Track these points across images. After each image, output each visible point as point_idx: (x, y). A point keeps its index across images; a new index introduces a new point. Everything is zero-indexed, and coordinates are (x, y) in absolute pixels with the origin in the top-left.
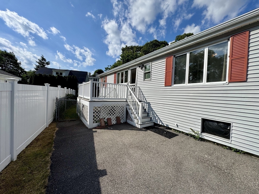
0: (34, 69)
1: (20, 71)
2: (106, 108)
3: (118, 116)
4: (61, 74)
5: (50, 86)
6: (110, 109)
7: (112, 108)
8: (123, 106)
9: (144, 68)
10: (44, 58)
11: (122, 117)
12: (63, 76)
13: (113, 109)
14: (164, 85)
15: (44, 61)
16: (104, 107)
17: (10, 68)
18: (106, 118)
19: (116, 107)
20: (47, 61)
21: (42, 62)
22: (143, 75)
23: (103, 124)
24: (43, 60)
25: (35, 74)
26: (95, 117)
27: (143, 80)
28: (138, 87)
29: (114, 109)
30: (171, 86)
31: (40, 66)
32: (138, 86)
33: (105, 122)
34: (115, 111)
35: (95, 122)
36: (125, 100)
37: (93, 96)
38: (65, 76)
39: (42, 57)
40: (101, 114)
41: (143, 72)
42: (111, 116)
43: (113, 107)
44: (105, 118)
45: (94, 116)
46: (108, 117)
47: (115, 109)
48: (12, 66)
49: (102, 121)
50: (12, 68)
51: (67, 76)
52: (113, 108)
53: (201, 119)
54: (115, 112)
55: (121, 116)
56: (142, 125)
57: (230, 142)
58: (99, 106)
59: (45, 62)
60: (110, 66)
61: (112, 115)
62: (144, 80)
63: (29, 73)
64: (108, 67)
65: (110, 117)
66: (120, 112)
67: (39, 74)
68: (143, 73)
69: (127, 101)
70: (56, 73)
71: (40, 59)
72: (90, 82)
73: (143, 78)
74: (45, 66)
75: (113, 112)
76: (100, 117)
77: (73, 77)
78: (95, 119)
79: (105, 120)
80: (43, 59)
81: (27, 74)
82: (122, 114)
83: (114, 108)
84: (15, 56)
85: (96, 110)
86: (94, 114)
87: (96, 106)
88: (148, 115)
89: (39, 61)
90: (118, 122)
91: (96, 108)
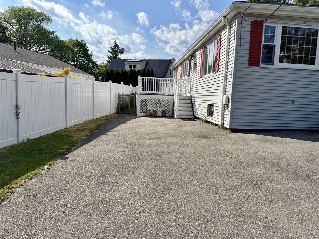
0: (106, 62)
1: (92, 65)
2: (151, 101)
3: (165, 109)
4: (135, 67)
5: (112, 82)
6: (156, 102)
7: (157, 101)
8: (169, 100)
9: (194, 59)
10: (117, 44)
11: (169, 111)
12: (137, 71)
13: (158, 102)
14: (199, 77)
15: (117, 48)
16: (150, 99)
17: (81, 62)
18: (152, 110)
19: (161, 100)
20: (120, 49)
21: (115, 51)
22: (193, 67)
23: (148, 114)
24: (115, 48)
25: (106, 70)
26: (143, 108)
31: (112, 57)
32: (191, 79)
33: (151, 113)
35: (142, 112)
38: (139, 70)
39: (115, 42)
40: (148, 106)
41: (193, 63)
44: (151, 110)
45: (141, 107)
46: (154, 109)
47: (161, 103)
48: (83, 58)
49: (148, 112)
50: (84, 61)
51: (141, 70)
52: (158, 101)
53: (207, 105)
54: (161, 105)
55: (167, 110)
56: (178, 116)
57: (212, 119)
58: (146, 99)
59: (118, 50)
62: (194, 72)
63: (101, 67)
65: (156, 110)
66: (166, 105)
67: (111, 69)
68: (193, 65)
69: (173, 95)
70: (129, 65)
71: (112, 47)
73: (193, 70)
74: (118, 55)
75: (159, 105)
76: (147, 108)
78: (142, 110)
79: (151, 112)
80: (116, 46)
81: (99, 69)
82: (169, 108)
83: (160, 101)
84: (86, 45)
85: (143, 101)
86: (141, 105)
87: (143, 98)
88: (193, 110)
89: (111, 49)
90: (164, 115)
91: (143, 100)
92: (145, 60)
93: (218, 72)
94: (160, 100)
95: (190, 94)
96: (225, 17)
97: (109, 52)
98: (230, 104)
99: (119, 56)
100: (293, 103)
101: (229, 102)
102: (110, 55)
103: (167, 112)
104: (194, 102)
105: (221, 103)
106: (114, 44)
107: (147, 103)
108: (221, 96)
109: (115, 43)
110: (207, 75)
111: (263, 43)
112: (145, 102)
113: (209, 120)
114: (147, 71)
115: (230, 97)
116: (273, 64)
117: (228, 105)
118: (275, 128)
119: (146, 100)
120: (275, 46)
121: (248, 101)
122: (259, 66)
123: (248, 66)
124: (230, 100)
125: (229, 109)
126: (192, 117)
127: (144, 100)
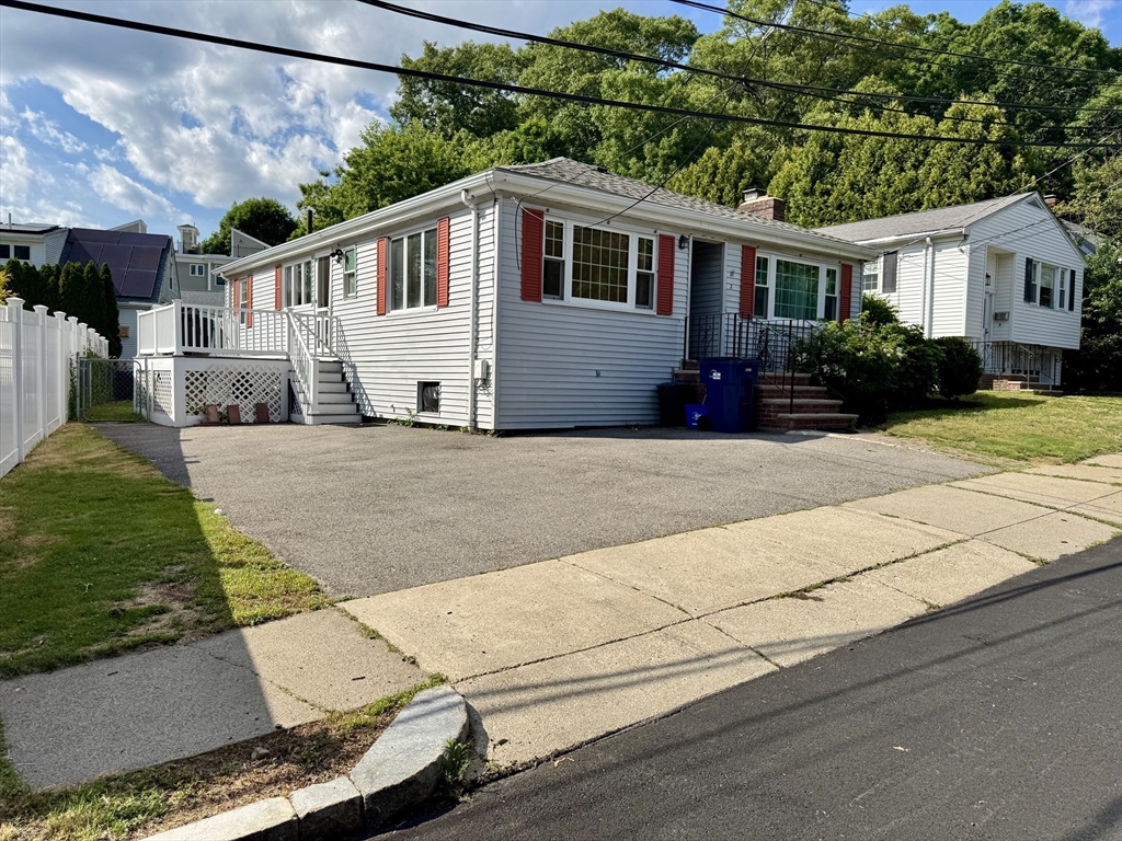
2: (221, 376)
3: (263, 402)
4: (24, 252)
6: (234, 381)
7: (239, 377)
8: (277, 374)
9: (343, 261)
11: (276, 406)
13: (243, 381)
14: (375, 313)
16: (217, 373)
18: (224, 405)
19: (252, 374)
22: (342, 281)
23: (214, 418)
26: (192, 400)
27: (342, 297)
28: (336, 317)
29: (247, 381)
30: (384, 314)
32: (335, 314)
33: (220, 413)
34: (251, 385)
35: (191, 412)
36: (285, 357)
37: (184, 344)
40: (209, 392)
41: (341, 271)
42: (238, 401)
43: (244, 373)
44: (220, 405)
45: (188, 396)
46: (229, 402)
47: (251, 382)
49: (210, 410)
52: (243, 377)
53: (415, 383)
54: (250, 389)
55: (272, 402)
56: (313, 417)
57: (437, 416)
58: (202, 371)
60: (334, 175)
61: (241, 397)
62: (346, 297)
64: (323, 178)
65: (235, 404)
66: (268, 390)
68: (342, 276)
69: (288, 360)
72: (173, 305)
73: (342, 292)
75: (246, 389)
76: (205, 400)
77: (92, 269)
78: (192, 404)
79: (220, 410)
82: (276, 398)
83: (247, 377)
85: (192, 379)
86: (188, 392)
87: (192, 370)
88: (353, 399)
90: (262, 417)
91: (192, 375)
92: (56, 228)
93: (447, 306)
94: (248, 374)
95: (336, 356)
96: (467, 191)
98: (492, 378)
100: (598, 376)
101: (488, 374)
103: (272, 410)
104: (356, 377)
105: (468, 377)
107: (205, 384)
108: (469, 363)
110: (405, 310)
111: (544, 255)
112: (201, 379)
113: (423, 420)
114: (88, 272)
115: (492, 363)
116: (562, 299)
117: (485, 381)
118: (572, 426)
119: (202, 375)
120: (564, 262)
121: (525, 371)
122: (540, 301)
123: (520, 300)
124: (493, 370)
125: (492, 389)
126: (357, 419)
127: (197, 375)
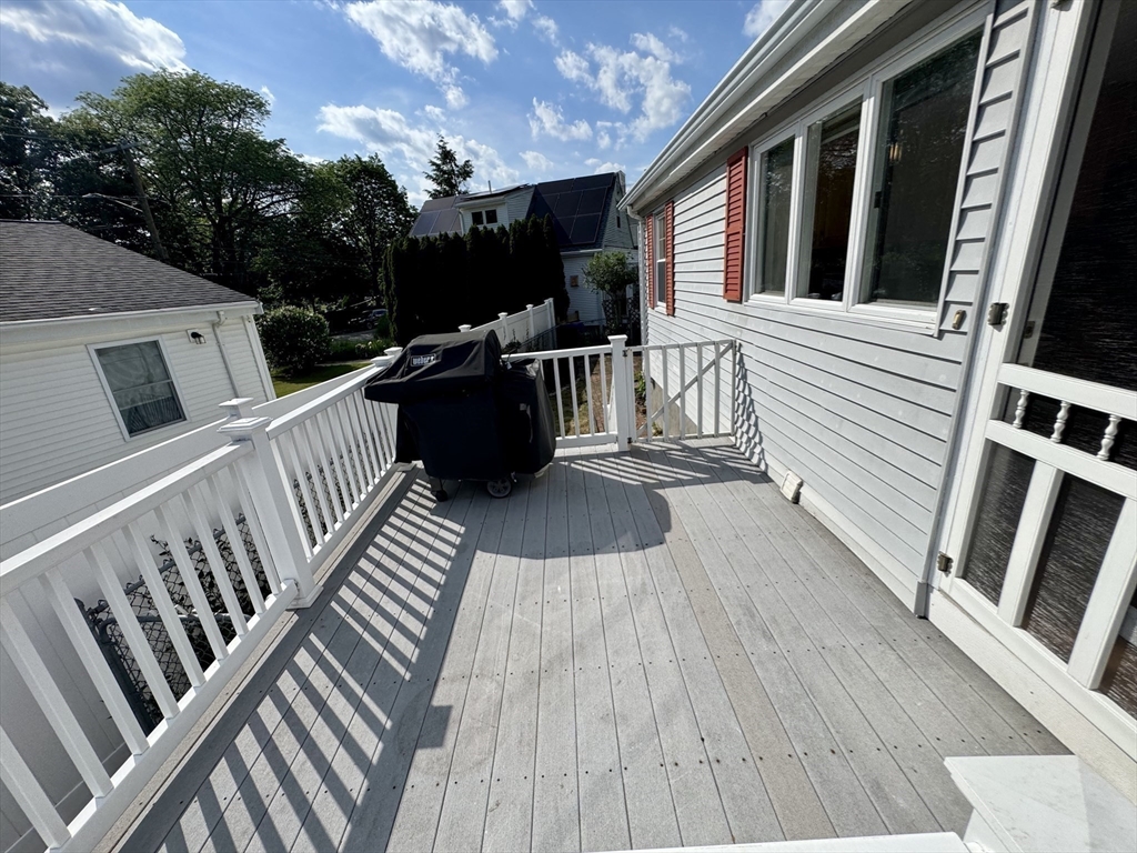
4: (492, 217)
10: (449, 146)
15: (451, 161)
20: (460, 163)
24: (445, 162)
31: (440, 192)
38: (502, 229)
51: (511, 225)
59: (455, 168)
70: (473, 214)
71: (435, 161)
74: (457, 186)
77: (534, 224)
89: (434, 167)
97: (429, 177)
99: (462, 188)
102: (433, 186)
106: (440, 151)
109: (443, 148)
114: (532, 227)
